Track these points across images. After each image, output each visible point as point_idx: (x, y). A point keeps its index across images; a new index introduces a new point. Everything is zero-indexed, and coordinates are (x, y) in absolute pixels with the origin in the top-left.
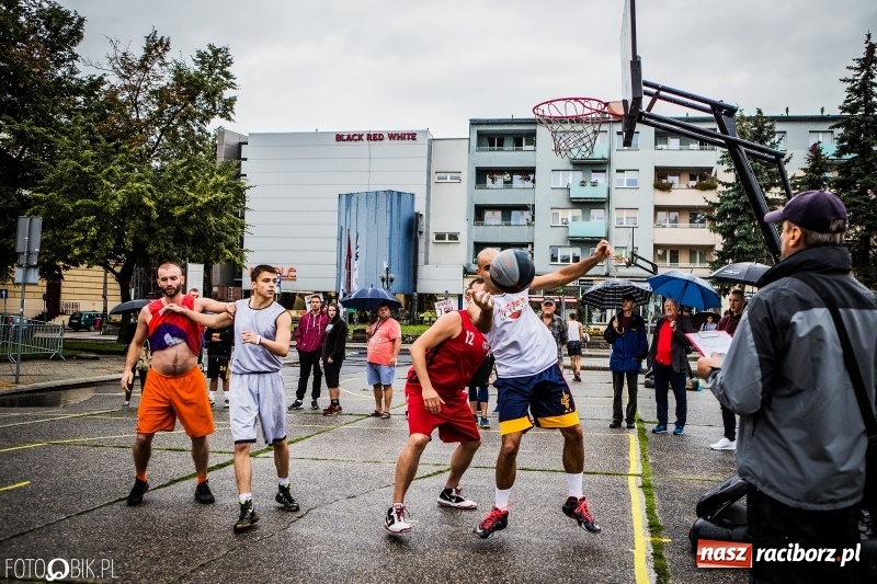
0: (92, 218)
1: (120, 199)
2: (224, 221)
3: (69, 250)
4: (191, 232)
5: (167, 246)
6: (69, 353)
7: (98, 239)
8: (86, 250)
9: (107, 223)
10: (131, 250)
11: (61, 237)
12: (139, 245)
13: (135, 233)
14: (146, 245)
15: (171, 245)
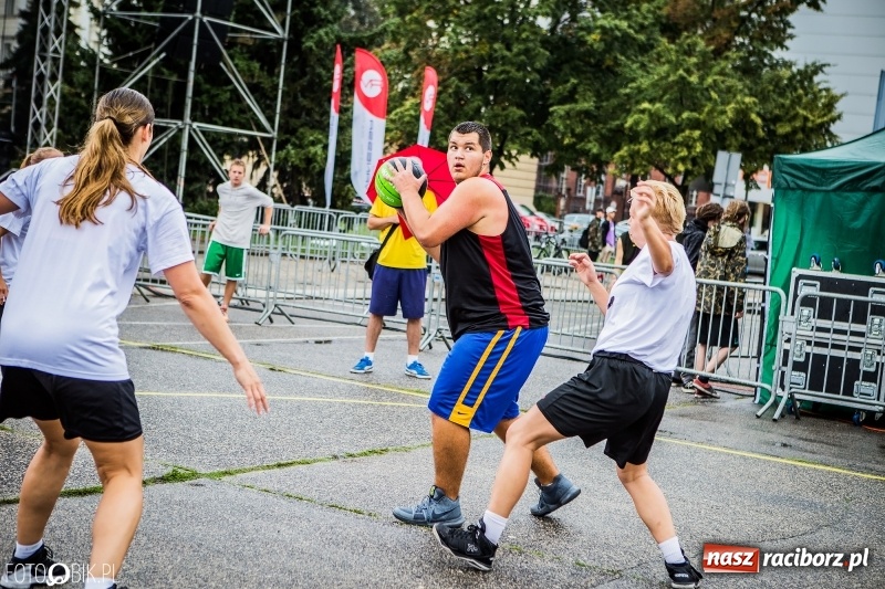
1: (730, 114)
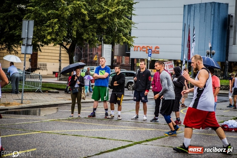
0: (56, 20)
1: (70, 10)
2: (122, 21)
3: (44, 37)
4: (105, 28)
5: (93, 35)
6: (45, 89)
7: (59, 31)
8: (53, 37)
9: (63, 22)
10: (75, 37)
11: (40, 30)
12: (79, 35)
13: (77, 28)
14: (82, 34)
15: (95, 34)
